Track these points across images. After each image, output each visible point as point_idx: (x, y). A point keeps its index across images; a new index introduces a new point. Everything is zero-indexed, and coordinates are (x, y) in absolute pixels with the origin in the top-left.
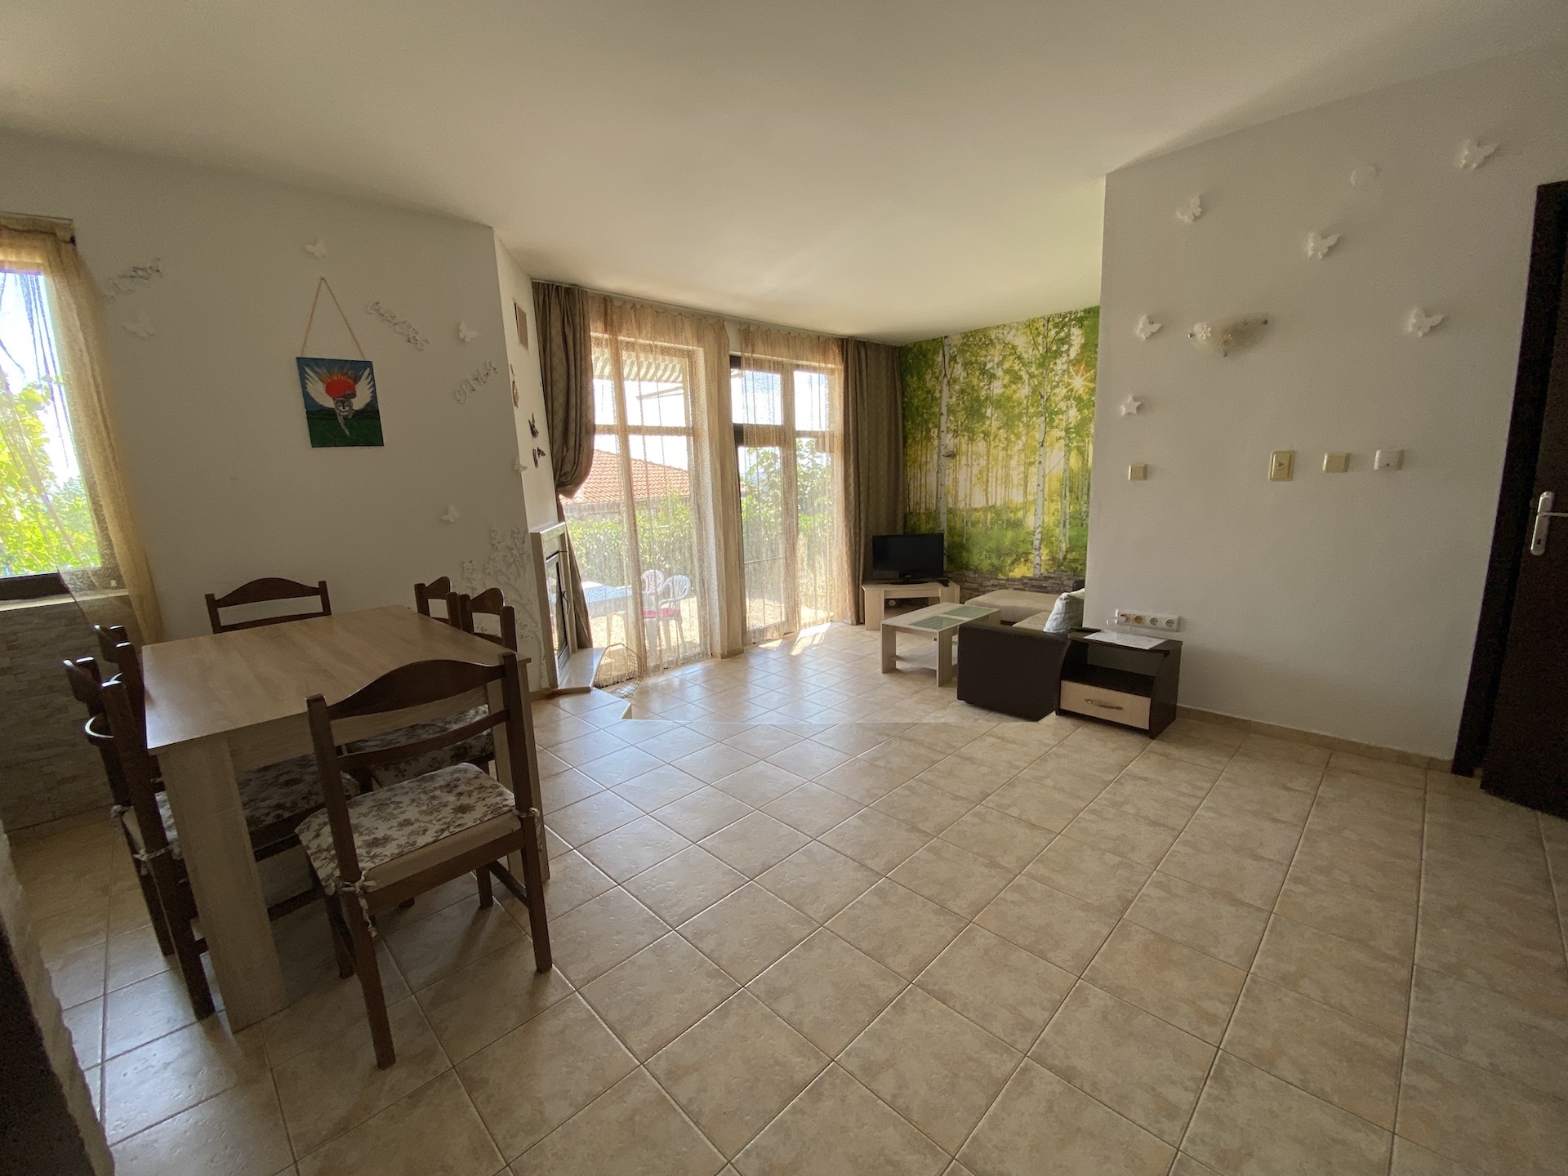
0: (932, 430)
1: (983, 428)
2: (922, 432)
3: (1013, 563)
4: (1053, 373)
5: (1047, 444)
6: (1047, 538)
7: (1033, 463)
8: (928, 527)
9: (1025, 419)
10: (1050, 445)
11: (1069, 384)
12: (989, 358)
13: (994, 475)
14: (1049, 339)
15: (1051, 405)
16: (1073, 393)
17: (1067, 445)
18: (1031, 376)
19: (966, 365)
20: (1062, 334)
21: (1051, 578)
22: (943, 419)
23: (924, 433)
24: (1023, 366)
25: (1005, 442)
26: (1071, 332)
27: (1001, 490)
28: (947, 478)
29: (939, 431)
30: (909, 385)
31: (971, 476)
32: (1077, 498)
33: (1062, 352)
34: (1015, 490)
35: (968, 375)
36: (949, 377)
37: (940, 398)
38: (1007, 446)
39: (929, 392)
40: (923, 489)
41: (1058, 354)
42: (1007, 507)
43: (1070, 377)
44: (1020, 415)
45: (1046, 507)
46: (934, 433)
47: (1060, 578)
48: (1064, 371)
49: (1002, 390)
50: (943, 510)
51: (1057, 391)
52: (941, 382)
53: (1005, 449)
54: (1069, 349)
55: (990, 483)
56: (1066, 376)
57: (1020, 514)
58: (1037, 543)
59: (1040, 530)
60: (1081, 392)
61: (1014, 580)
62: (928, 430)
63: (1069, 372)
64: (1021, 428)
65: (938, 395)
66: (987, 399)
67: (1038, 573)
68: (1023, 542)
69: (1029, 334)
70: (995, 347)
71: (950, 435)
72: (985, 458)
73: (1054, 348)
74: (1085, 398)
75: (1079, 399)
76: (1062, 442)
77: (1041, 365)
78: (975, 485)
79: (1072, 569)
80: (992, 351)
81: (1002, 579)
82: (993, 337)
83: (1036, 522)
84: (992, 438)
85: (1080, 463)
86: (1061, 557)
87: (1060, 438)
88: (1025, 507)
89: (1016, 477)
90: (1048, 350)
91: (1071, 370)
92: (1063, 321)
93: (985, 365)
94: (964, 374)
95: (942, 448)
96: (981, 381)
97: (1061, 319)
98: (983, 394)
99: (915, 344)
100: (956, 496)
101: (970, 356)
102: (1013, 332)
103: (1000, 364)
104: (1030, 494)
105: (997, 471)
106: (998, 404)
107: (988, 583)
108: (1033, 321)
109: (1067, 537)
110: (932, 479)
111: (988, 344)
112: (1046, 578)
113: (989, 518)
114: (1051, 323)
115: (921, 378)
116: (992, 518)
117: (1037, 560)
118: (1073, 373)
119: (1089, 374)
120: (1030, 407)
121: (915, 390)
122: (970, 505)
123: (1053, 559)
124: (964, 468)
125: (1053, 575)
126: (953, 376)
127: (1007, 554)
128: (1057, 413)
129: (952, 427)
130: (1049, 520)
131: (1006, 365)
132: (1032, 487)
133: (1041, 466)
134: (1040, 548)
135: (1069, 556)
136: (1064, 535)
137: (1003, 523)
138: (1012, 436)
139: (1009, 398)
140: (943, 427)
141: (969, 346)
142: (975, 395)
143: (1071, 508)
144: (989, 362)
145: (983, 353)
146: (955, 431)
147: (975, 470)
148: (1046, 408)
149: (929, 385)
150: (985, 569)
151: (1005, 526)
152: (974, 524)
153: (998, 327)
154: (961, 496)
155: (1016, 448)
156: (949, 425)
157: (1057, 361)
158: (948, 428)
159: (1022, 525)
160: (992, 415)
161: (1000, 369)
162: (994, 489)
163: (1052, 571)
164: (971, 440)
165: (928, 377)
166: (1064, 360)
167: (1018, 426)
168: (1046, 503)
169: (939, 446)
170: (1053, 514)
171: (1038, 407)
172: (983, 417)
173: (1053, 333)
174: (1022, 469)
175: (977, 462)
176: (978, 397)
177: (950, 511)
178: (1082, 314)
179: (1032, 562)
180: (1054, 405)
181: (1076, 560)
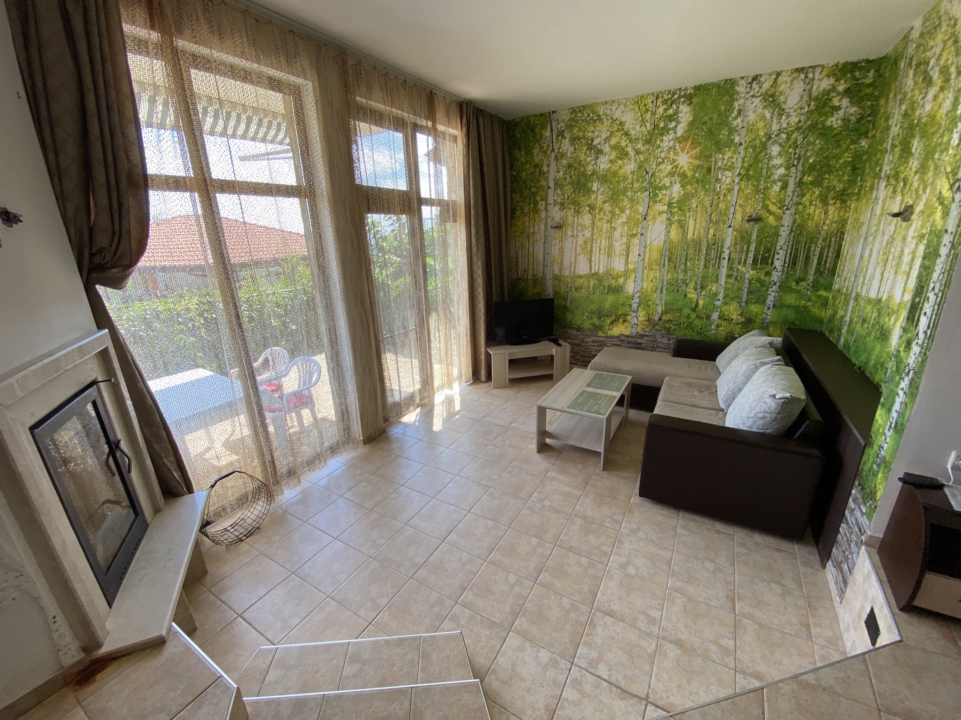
0: (540, 203)
1: (589, 202)
2: (530, 204)
3: (612, 323)
4: (660, 150)
5: (649, 217)
6: (645, 302)
7: (636, 235)
8: (535, 291)
9: (629, 194)
10: (652, 219)
11: (674, 161)
12: (596, 133)
13: (598, 245)
14: (657, 116)
15: (655, 181)
16: (678, 169)
17: (668, 219)
18: (638, 152)
19: (574, 140)
20: (671, 111)
21: (646, 336)
22: (551, 192)
23: (532, 205)
24: (630, 142)
25: (610, 215)
26: (680, 109)
27: (604, 259)
28: (553, 248)
29: (546, 203)
30: (517, 159)
31: (576, 247)
32: (675, 267)
33: (669, 129)
34: (617, 259)
35: (575, 149)
36: (557, 151)
37: (548, 172)
38: (612, 219)
39: (536, 166)
40: (531, 258)
41: (665, 131)
42: (609, 274)
43: (676, 154)
44: (625, 190)
45: (645, 275)
46: (542, 205)
47: (654, 336)
48: (670, 148)
49: (609, 165)
50: (549, 276)
51: (662, 167)
52: (549, 157)
53: (610, 222)
54: (676, 127)
55: (593, 254)
56: (672, 153)
57: (621, 281)
58: (635, 306)
59: (638, 294)
60: (685, 168)
61: (613, 337)
62: (536, 203)
63: (675, 149)
64: (626, 203)
65: (546, 169)
66: (593, 174)
67: (635, 331)
68: (622, 305)
69: (637, 110)
70: (603, 123)
71: (558, 207)
72: (590, 229)
73: (662, 125)
74: (689, 175)
75: (683, 176)
76: (665, 216)
77: (648, 142)
78: (579, 254)
79: (665, 328)
80: (599, 127)
81: (601, 337)
82: (601, 113)
83: (635, 288)
84: (597, 211)
85: (681, 235)
86: (656, 318)
87: (663, 212)
88: (626, 274)
89: (619, 247)
90: (655, 127)
91: (677, 147)
92: (671, 98)
93: (593, 140)
94: (571, 149)
95: (549, 219)
96: (588, 156)
97: (670, 96)
98: (589, 169)
99: (523, 118)
100: (562, 263)
101: (578, 132)
102: (622, 107)
103: (607, 140)
104: (631, 263)
105: (601, 241)
106: (603, 179)
107: (589, 340)
108: (642, 97)
109: (663, 301)
110: (539, 248)
111: (596, 120)
112: (642, 336)
113: (592, 284)
114: (660, 100)
115: (529, 153)
116: (594, 284)
117: (635, 321)
118: (679, 150)
119: (694, 152)
120: (635, 182)
121: (523, 164)
122: (574, 272)
123: (649, 320)
124: (570, 239)
125: (648, 334)
126: (561, 151)
127: (607, 316)
128: (661, 189)
129: (559, 200)
130: (647, 286)
131: (614, 141)
132: (634, 257)
133: (643, 238)
134: (637, 311)
135: (664, 318)
136: (661, 300)
137: (605, 288)
138: (617, 210)
139: (615, 174)
140: (551, 201)
141: (577, 121)
142: (582, 169)
143: (669, 276)
144: (597, 137)
145: (591, 128)
146: (562, 204)
147: (580, 241)
148: (650, 183)
149: (537, 160)
150: (586, 328)
151: (606, 291)
152: (577, 289)
153: (606, 103)
154: (566, 263)
155: (620, 221)
156: (556, 198)
157: (664, 138)
158: (555, 201)
159: (622, 290)
160: (598, 189)
161: (607, 145)
162: (597, 258)
163: (648, 330)
164: (578, 212)
165: (536, 151)
166: (671, 137)
167: (623, 200)
168: (646, 271)
169: (546, 218)
170: (652, 281)
171: (643, 183)
172: (589, 191)
173: (661, 110)
174: (625, 240)
175: (582, 233)
176: (585, 171)
177: (556, 278)
178: (692, 91)
179: (630, 323)
180: (658, 180)
181: (670, 321)
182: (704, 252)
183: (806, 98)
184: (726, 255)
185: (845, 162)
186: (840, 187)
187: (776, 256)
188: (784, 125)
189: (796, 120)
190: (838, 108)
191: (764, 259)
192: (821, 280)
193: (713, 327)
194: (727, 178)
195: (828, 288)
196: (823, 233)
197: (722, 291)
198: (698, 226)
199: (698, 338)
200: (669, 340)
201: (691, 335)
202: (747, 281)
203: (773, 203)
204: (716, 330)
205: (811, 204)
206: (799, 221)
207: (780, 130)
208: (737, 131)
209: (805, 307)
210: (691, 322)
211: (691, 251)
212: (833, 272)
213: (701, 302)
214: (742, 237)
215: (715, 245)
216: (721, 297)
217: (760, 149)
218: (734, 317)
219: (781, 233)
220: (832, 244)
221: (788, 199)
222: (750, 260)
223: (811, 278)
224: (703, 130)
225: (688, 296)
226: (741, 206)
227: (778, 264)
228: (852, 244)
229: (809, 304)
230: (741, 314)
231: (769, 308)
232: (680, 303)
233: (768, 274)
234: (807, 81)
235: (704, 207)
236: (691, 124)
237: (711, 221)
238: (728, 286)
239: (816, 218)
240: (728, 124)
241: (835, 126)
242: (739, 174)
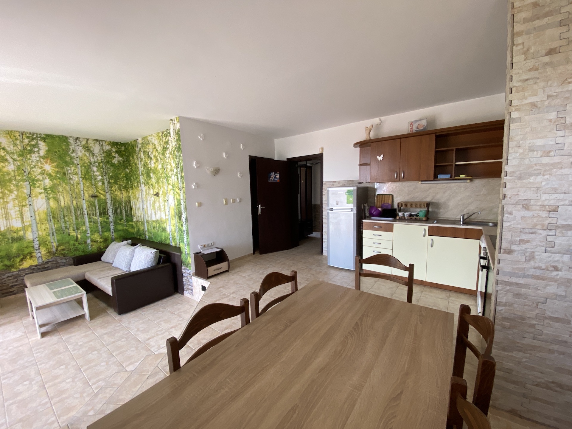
4: (30, 161)
5: (33, 196)
6: (43, 243)
7: (25, 205)
9: (14, 182)
10: (35, 196)
11: (42, 168)
14: (24, 143)
15: (32, 177)
16: (46, 172)
17: (46, 196)
18: (15, 160)
20: (33, 143)
21: (50, 262)
24: (7, 154)
26: (39, 143)
32: (58, 221)
33: (35, 151)
34: (14, 220)
41: (31, 152)
42: (10, 230)
43: (42, 164)
44: (10, 180)
45: (39, 227)
47: (56, 260)
48: (37, 160)
51: (34, 169)
54: (38, 151)
56: (39, 163)
57: (21, 233)
58: (37, 246)
59: (37, 239)
60: (50, 172)
61: (24, 270)
63: (41, 162)
64: (12, 187)
67: (41, 261)
68: (26, 247)
69: (9, 138)
73: (29, 148)
74: (53, 175)
75: (50, 175)
76: (43, 195)
77: (21, 155)
79: (62, 254)
81: (15, 272)
83: (33, 236)
85: (57, 205)
86: (54, 250)
87: (41, 193)
88: (24, 229)
89: (13, 213)
90: (25, 149)
91: (42, 161)
92: (33, 136)
97: (31, 135)
104: (26, 222)
108: (11, 131)
109: (56, 240)
112: (47, 263)
114: (24, 136)
117: (39, 255)
118: (44, 162)
119: (53, 164)
120: (17, 176)
123: (49, 252)
125: (51, 260)
127: (16, 257)
128: (37, 181)
130: (42, 233)
132: (27, 218)
133: (31, 207)
134: (39, 249)
135: (59, 249)
136: (54, 239)
137: (9, 240)
138: (6, 191)
143: (56, 226)
148: (29, 178)
151: (10, 241)
155: (11, 198)
157: (32, 155)
159: (24, 239)
163: (50, 258)
166: (36, 155)
167: (10, 186)
168: (39, 225)
170: (45, 230)
171: (23, 176)
173: (26, 141)
174: (17, 209)
178: (44, 136)
179: (35, 257)
180: (33, 176)
181: (63, 250)
182: (73, 212)
183: (102, 151)
184: (85, 212)
185: (123, 176)
186: (124, 185)
187: (109, 211)
188: (96, 160)
189: (100, 159)
190: (115, 157)
191: (104, 213)
192: (128, 218)
193: (89, 247)
194: (76, 178)
195: (132, 221)
196: (123, 201)
197: (89, 229)
198: (66, 200)
199: (83, 254)
200: (66, 259)
201: (78, 254)
202: (100, 223)
203: (101, 190)
204: (92, 248)
205: (116, 190)
206: (113, 197)
207: (94, 161)
208: (74, 158)
209: (126, 230)
210: (77, 247)
211: (65, 212)
212: (131, 215)
213: (79, 236)
214: (91, 204)
215: (78, 208)
216: (89, 232)
217: (88, 168)
218: (98, 240)
219: (108, 202)
220: (128, 205)
221: (106, 189)
222: (98, 214)
223: (125, 218)
224: (55, 155)
225: (71, 234)
226: (86, 190)
227: (110, 214)
228: (136, 204)
229: (127, 228)
230: (101, 238)
231: (112, 233)
232: (67, 239)
233: (108, 218)
234: (101, 145)
235: (66, 190)
236: (48, 151)
237: (73, 197)
238: (91, 226)
239: (119, 195)
240: (69, 155)
241: (116, 163)
242: (81, 177)
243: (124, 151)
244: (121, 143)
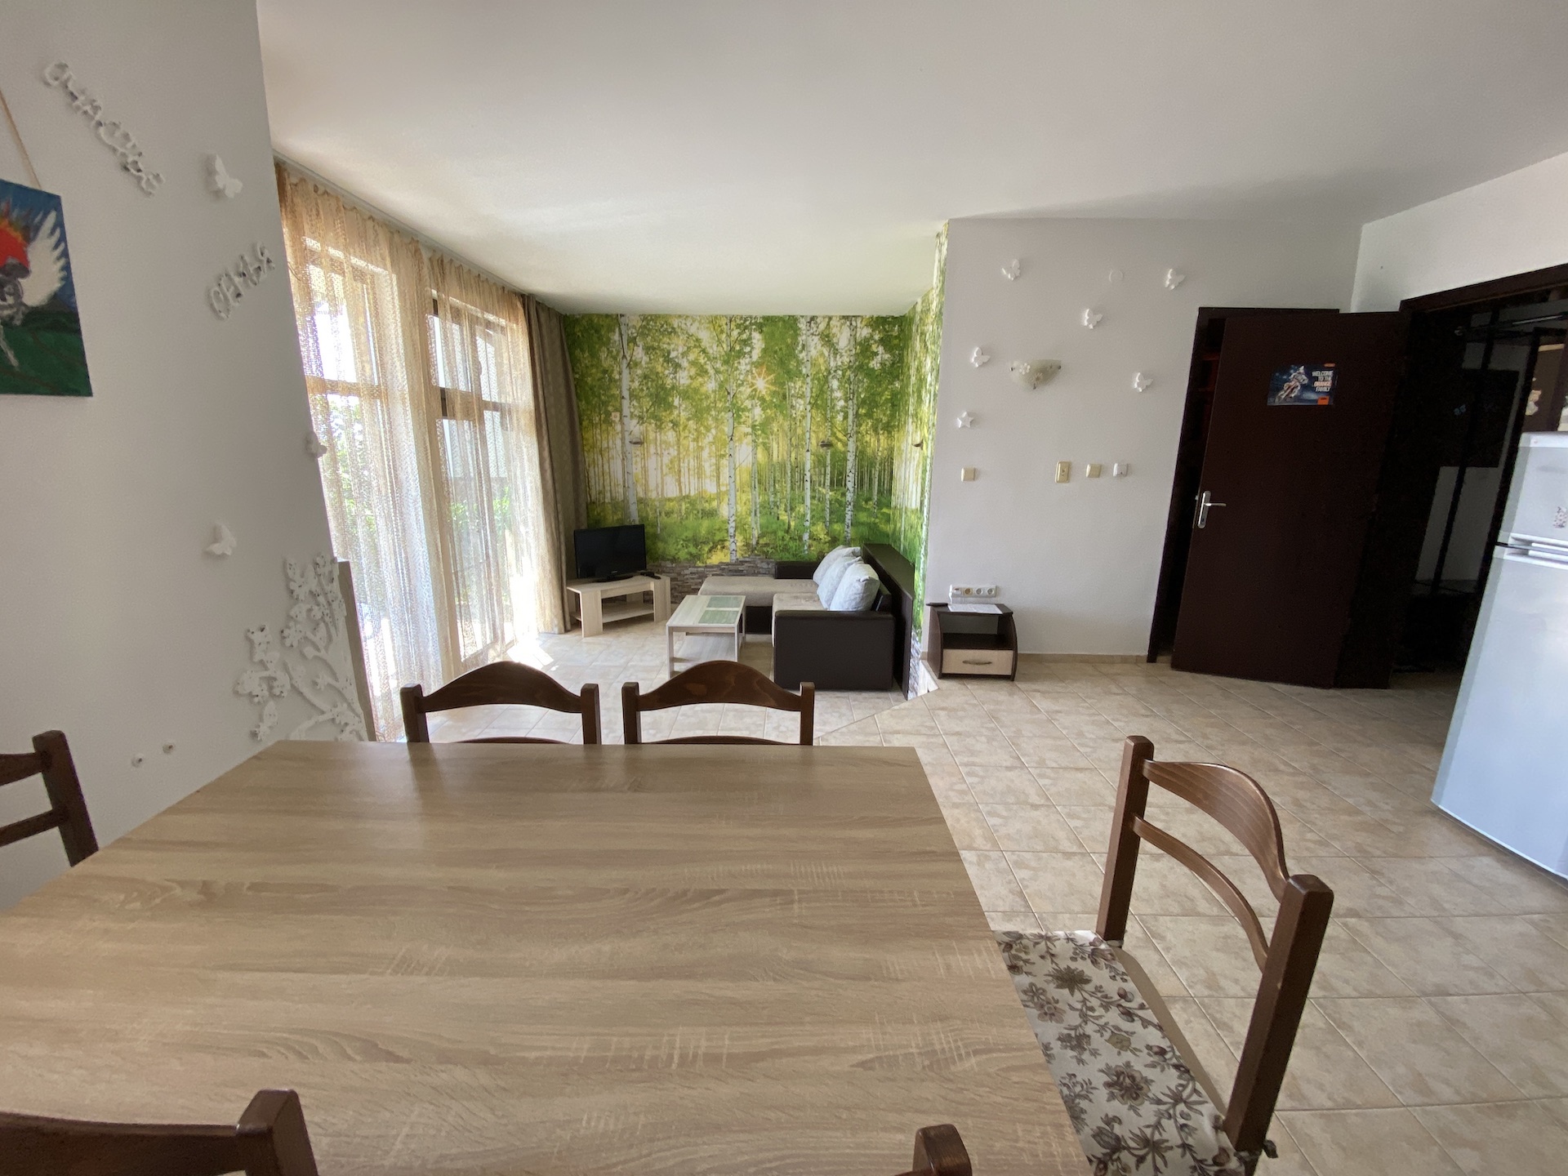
0: (613, 414)
1: (672, 418)
2: (600, 414)
3: (710, 551)
4: (738, 372)
5: (735, 439)
6: (741, 527)
7: (724, 456)
8: (615, 518)
9: (713, 413)
10: (739, 440)
11: (753, 384)
12: (672, 346)
13: (686, 465)
14: (732, 339)
15: (737, 402)
16: (757, 393)
17: (754, 441)
18: (717, 372)
19: (648, 349)
20: (744, 336)
21: (746, 562)
22: (626, 403)
23: (603, 416)
24: (708, 360)
25: (695, 434)
26: (753, 336)
27: (694, 481)
28: (634, 466)
29: (621, 415)
30: (579, 360)
31: (662, 466)
32: (765, 490)
33: (745, 353)
34: (708, 481)
35: (650, 360)
36: (629, 358)
37: (620, 380)
38: (698, 438)
39: (605, 372)
40: (607, 477)
41: (740, 354)
42: (701, 496)
43: (754, 378)
44: (708, 409)
45: (738, 497)
46: (615, 417)
47: (754, 562)
48: (748, 371)
49: (689, 381)
50: (632, 500)
51: (742, 389)
52: (619, 364)
53: (696, 440)
54: (751, 352)
55: (682, 474)
56: (750, 377)
57: (715, 504)
58: (731, 531)
59: (734, 518)
60: (764, 393)
61: (712, 567)
62: (608, 414)
63: (752, 373)
64: (710, 422)
65: (617, 377)
66: (673, 388)
67: (734, 558)
68: (719, 530)
69: (712, 329)
70: (679, 336)
71: (635, 421)
72: (676, 448)
73: (738, 348)
74: (767, 399)
75: (762, 399)
76: (750, 438)
77: (726, 362)
78: (666, 474)
79: (763, 552)
80: (675, 340)
81: (700, 567)
82: (675, 326)
83: (729, 511)
84: (681, 428)
85: (766, 459)
86: (754, 542)
87: (748, 434)
88: (719, 496)
89: (708, 468)
90: (732, 349)
91: (754, 372)
92: (745, 324)
93: (669, 353)
94: (646, 359)
95: (627, 434)
96: (665, 369)
97: (742, 322)
98: (668, 382)
99: (584, 316)
100: (646, 485)
101: (651, 341)
102: (696, 324)
103: (684, 354)
104: (723, 485)
105: (689, 461)
106: (685, 395)
107: (686, 572)
108: (716, 317)
109: (758, 525)
110: (616, 466)
111: (671, 332)
112: (742, 563)
113: (684, 507)
114: (733, 324)
115: (594, 355)
116: (687, 508)
117: (733, 547)
118: (756, 374)
119: (769, 378)
120: (718, 402)
121: (587, 367)
122: (662, 494)
123: (747, 545)
124: (654, 458)
125: (747, 559)
126: (633, 358)
127: (704, 543)
128: (743, 410)
129: (636, 413)
130: (742, 509)
131: (692, 357)
132: (725, 478)
133: (731, 458)
134: (735, 535)
135: (761, 542)
136: (756, 523)
137: (698, 512)
138: (702, 428)
139: (696, 391)
140: (626, 412)
141: (649, 330)
142: (660, 382)
143: (761, 498)
144: (673, 350)
145: (666, 340)
146: (641, 418)
147: (666, 460)
148: (734, 405)
149: (606, 364)
150: (682, 559)
151: (700, 515)
152: (668, 514)
153: (680, 316)
154: (652, 485)
155: (706, 441)
156: (632, 410)
157: (741, 361)
158: (632, 413)
159: (717, 514)
160: (680, 405)
161: (685, 360)
162: (687, 480)
163: (747, 555)
164: (659, 427)
165: (603, 355)
166: (747, 360)
167: (707, 419)
168: (738, 493)
169: (623, 431)
170: (745, 504)
171: (725, 403)
172: (670, 407)
173: (735, 333)
174: (714, 461)
175: (667, 452)
176: (663, 384)
177: (640, 501)
178: (761, 321)
179: (728, 549)
180: (740, 402)
181: (767, 545)
182: (789, 474)
183: (852, 343)
184: (808, 477)
185: (886, 399)
186: (885, 419)
187: (848, 479)
188: (840, 364)
189: (848, 360)
190: (876, 354)
191: (838, 482)
192: (883, 500)
193: (806, 548)
194: (801, 405)
195: (888, 506)
196: (879, 458)
197: (809, 512)
198: (781, 449)
199: (794, 560)
200: (768, 564)
201: (787, 557)
202: (828, 502)
203: (839, 431)
204: (808, 551)
205: (867, 433)
206: (860, 448)
207: (836, 367)
208: (803, 363)
209: (875, 524)
210: (786, 545)
211: (777, 474)
212: (890, 491)
213: (792, 524)
214: (819, 461)
215: (798, 467)
216: (808, 517)
217: (823, 382)
218: (822, 536)
219: (848, 458)
220: (886, 468)
221: (850, 428)
222: (828, 482)
223: (875, 498)
224: (774, 358)
225: (781, 518)
226: (814, 431)
227: (850, 485)
228: (899, 468)
229: (877, 520)
230: (827, 534)
231: (848, 527)
232: (774, 526)
233: (844, 495)
234: (852, 328)
235: (784, 430)
236: (765, 351)
237: (792, 445)
238: (814, 507)
239: (872, 445)
240: (796, 357)
241: (876, 368)
242: (810, 403)
243: (896, 337)
244: (893, 317)
